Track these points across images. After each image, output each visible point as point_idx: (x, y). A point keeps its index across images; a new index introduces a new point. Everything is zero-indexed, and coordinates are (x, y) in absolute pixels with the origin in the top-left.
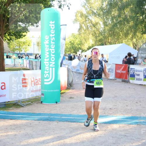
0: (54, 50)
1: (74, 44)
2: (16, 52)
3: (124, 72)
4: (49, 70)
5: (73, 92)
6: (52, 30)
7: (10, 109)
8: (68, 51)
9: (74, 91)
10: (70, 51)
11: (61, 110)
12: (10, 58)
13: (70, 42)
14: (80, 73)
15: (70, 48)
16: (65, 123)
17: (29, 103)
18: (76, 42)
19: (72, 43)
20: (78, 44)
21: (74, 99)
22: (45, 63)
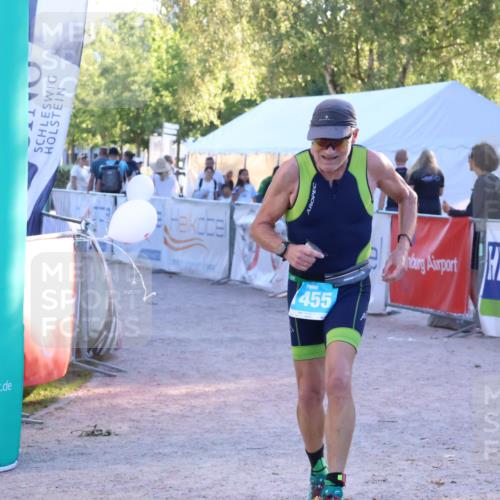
3: (449, 265)
5: (110, 396)
8: (88, 131)
10: (106, 129)
13: (105, 71)
14: (161, 272)
15: (105, 112)
18: (145, 71)
19: (116, 77)
20: (158, 85)
21: (112, 438)
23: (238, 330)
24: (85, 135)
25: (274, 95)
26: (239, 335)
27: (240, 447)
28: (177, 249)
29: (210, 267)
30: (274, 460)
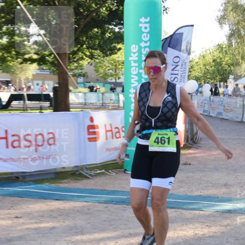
1: (221, 65)
2: (109, 80)
5: (195, 153)
6: (145, 34)
7: (63, 181)
8: (209, 78)
9: (196, 151)
10: (214, 77)
12: (96, 91)
13: (214, 61)
15: (214, 73)
17: (101, 171)
18: (226, 60)
19: (217, 62)
20: (229, 64)
21: (191, 166)
22: (131, 97)
23: (241, 136)
26: (241, 137)
27: (228, 169)
28: (227, 112)
29: (237, 117)
30: (238, 174)
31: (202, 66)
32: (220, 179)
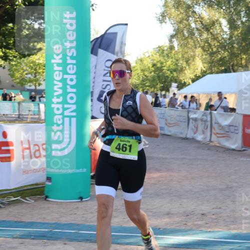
0: (74, 77)
1: (162, 71)
2: (27, 87)
4: (63, 124)
10: (154, 85)
11: (85, 216)
12: (10, 100)
13: (154, 65)
14: (165, 135)
15: (154, 80)
16: (83, 244)
17: (16, 199)
18: (168, 66)
19: (158, 68)
20: (172, 70)
22: (54, 108)
24: (147, 88)
25: (212, 73)
26: (186, 157)
27: (172, 195)
28: (170, 127)
29: (182, 133)
31: (139, 71)
32: (162, 206)
